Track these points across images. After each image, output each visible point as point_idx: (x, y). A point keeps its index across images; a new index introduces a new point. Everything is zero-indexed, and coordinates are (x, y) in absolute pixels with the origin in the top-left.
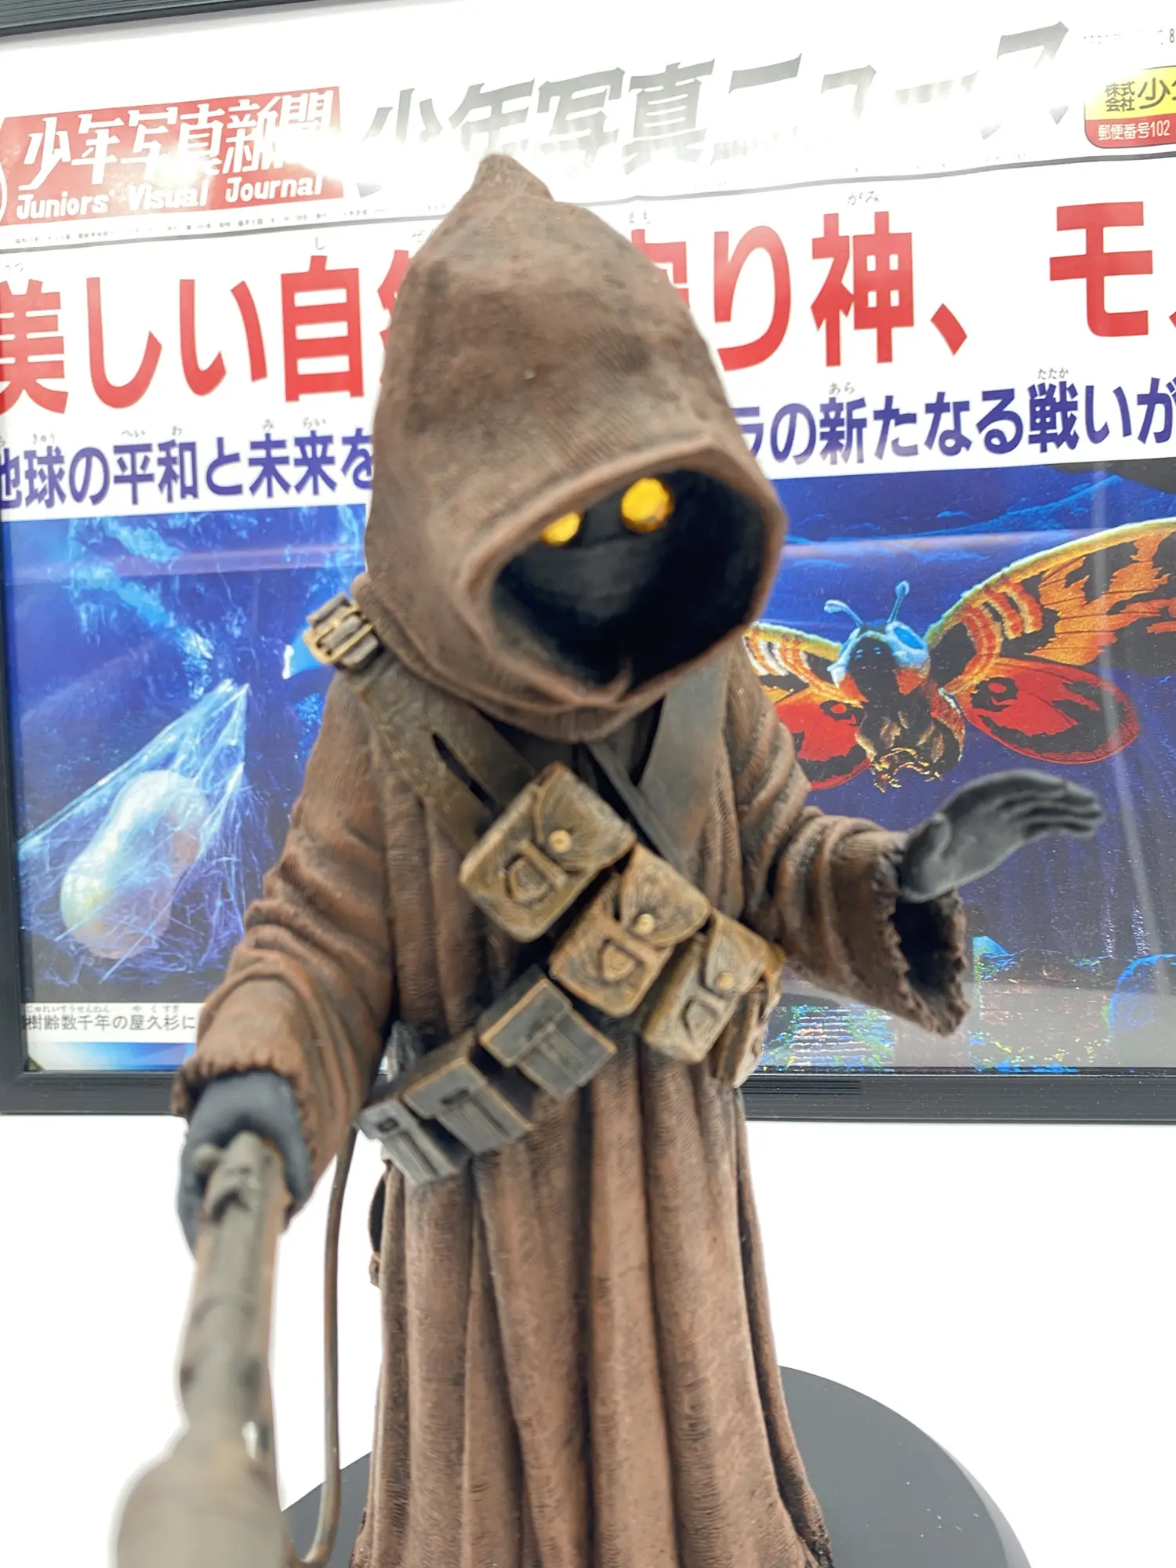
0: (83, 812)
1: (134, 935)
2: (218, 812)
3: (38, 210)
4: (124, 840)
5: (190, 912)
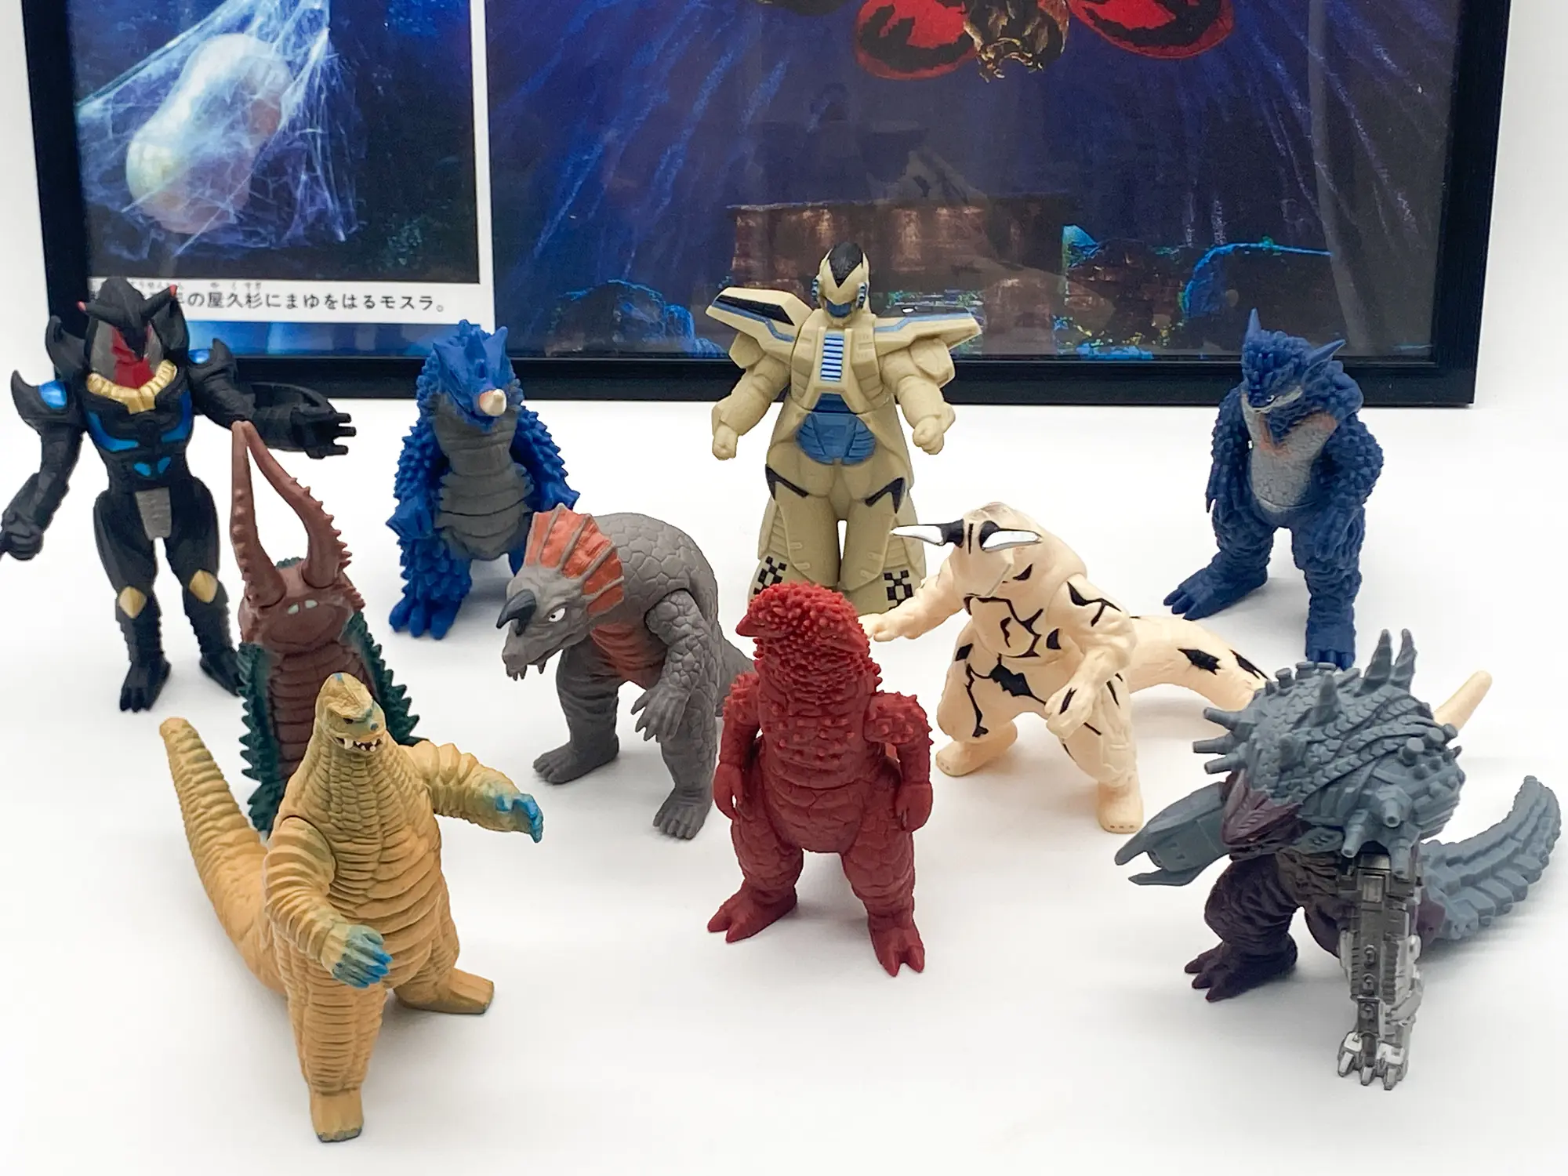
0: (150, 75)
1: (210, 209)
2: (301, 80)
4: (197, 108)
5: (271, 186)
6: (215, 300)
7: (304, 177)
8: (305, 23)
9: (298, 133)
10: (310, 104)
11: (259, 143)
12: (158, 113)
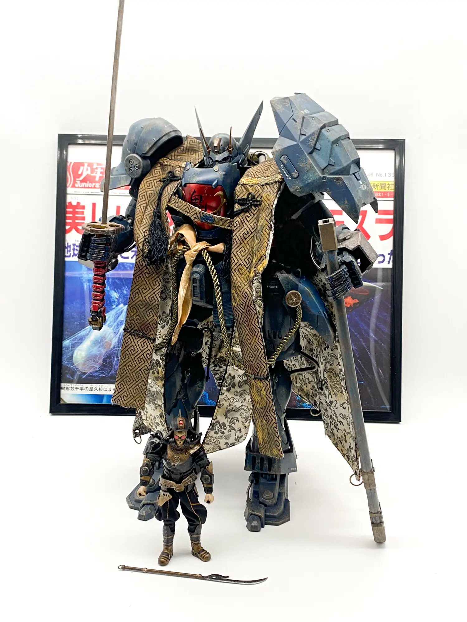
0: (81, 335)
1: (92, 367)
2: (117, 337)
3: (81, 185)
5: (108, 361)
6: (91, 389)
7: (116, 359)
8: (119, 323)
9: (115, 349)
10: (119, 342)
11: (106, 351)
12: (82, 343)
